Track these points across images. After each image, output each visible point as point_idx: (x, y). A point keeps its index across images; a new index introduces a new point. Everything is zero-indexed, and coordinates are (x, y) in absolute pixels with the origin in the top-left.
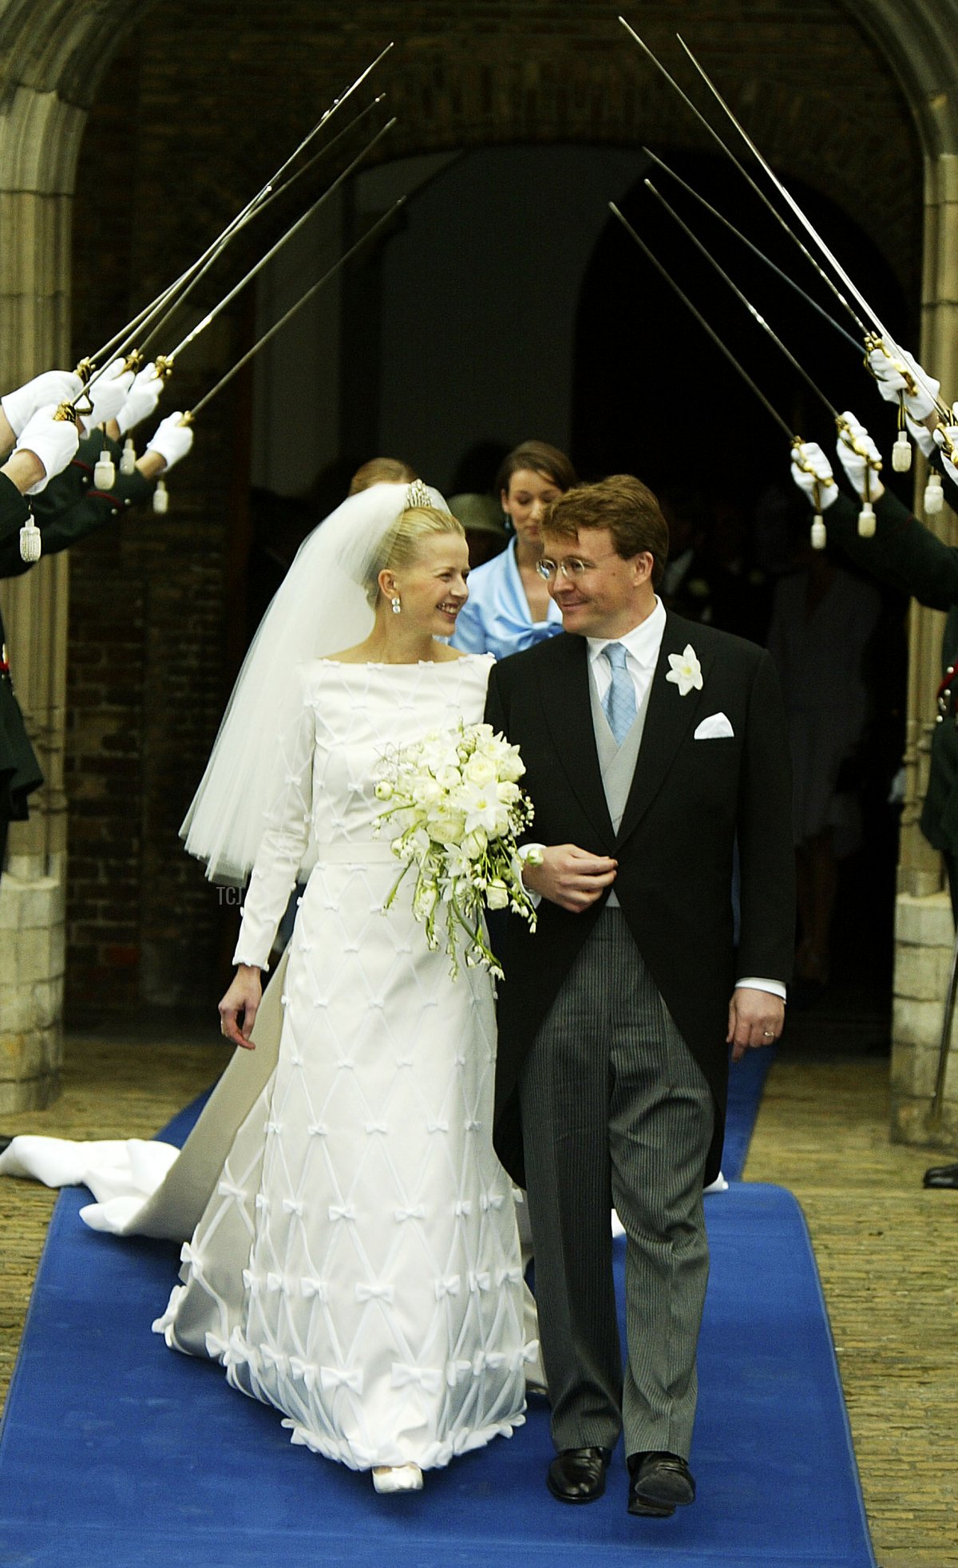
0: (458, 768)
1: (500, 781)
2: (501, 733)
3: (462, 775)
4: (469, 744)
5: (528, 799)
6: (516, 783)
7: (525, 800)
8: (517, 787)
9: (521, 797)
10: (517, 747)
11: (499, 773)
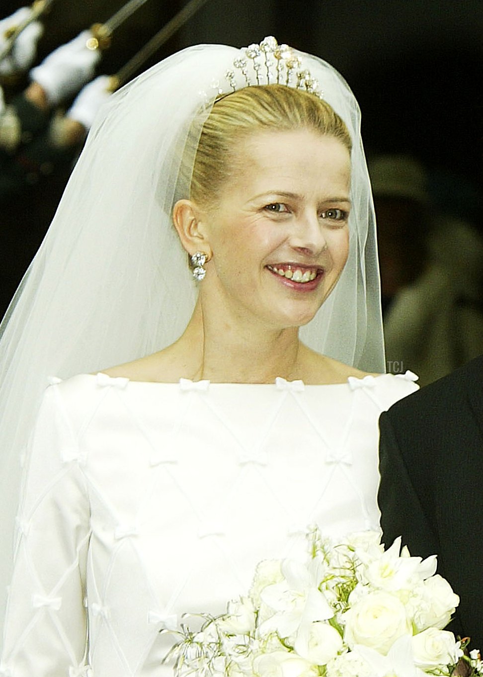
0: (332, 622)
1: (416, 632)
2: (398, 541)
3: (342, 635)
4: (342, 575)
5: (475, 653)
6: (446, 629)
7: (469, 656)
8: (450, 635)
9: (461, 653)
10: (432, 560)
11: (411, 615)
